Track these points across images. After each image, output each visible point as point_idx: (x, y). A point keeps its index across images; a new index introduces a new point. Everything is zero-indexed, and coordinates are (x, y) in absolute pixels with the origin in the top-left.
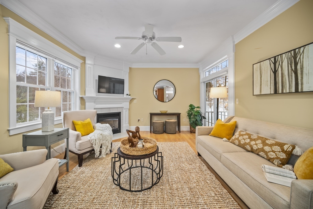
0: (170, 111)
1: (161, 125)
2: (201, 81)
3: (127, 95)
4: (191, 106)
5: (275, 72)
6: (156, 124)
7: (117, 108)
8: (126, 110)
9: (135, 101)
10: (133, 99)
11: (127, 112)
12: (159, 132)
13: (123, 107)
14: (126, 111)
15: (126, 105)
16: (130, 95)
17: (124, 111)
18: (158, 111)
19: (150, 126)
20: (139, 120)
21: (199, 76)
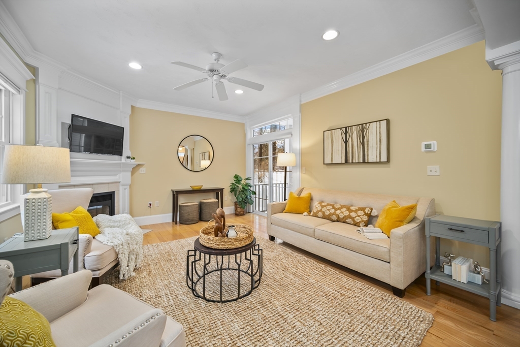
0: (206, 186)
1: (195, 209)
2: (248, 141)
3: (128, 157)
4: (236, 177)
5: (346, 142)
6: (186, 208)
7: (108, 183)
8: (126, 187)
9: (142, 170)
10: (139, 166)
11: (127, 191)
12: (192, 220)
13: (119, 182)
14: (125, 189)
15: (124, 177)
16: (134, 159)
17: (121, 188)
18: (187, 187)
19: (172, 214)
20: (150, 205)
21: (245, 135)
